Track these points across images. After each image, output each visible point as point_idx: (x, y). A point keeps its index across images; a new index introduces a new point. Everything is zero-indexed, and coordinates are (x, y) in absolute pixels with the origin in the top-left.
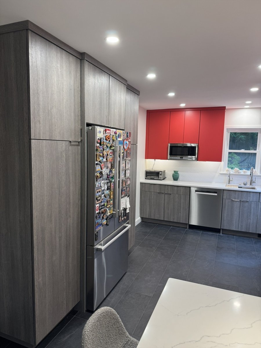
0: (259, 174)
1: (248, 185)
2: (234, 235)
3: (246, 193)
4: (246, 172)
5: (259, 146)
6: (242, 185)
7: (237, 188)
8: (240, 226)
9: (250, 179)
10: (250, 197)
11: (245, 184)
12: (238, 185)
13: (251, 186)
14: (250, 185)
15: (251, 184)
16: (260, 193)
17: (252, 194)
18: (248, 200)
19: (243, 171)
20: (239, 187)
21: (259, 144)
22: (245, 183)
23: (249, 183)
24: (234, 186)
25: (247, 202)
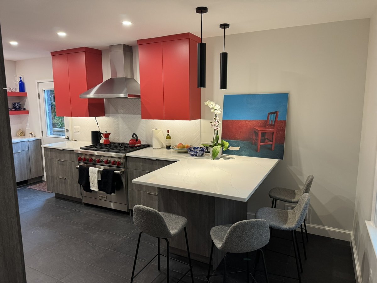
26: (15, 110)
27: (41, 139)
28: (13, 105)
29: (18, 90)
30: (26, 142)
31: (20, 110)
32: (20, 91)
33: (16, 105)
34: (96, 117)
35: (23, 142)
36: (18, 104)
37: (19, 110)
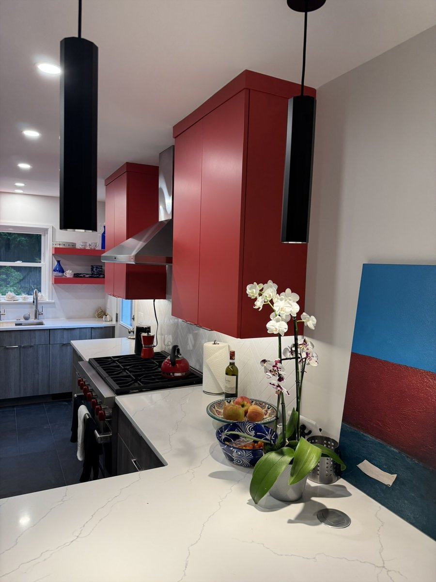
0: (47, 300)
1: (32, 320)
2: (13, 407)
3: (27, 332)
4: (27, 298)
5: (44, 256)
6: (22, 321)
7: (12, 327)
8: (22, 389)
9: (34, 309)
10: (35, 338)
11: (26, 319)
12: (16, 320)
13: (36, 321)
14: (35, 319)
15: (36, 317)
16: (50, 329)
17: (37, 333)
18: (32, 344)
19: (22, 298)
20: (16, 325)
21: (44, 253)
22: (27, 316)
23: (32, 316)
24: (7, 323)
25: (31, 346)
26: (90, 277)
27: (114, 327)
28: (92, 269)
29: (99, 247)
30: (87, 330)
31: (98, 277)
32: (102, 248)
33: (95, 269)
34: (156, 300)
35: (82, 330)
36: (97, 268)
37: (95, 277)
